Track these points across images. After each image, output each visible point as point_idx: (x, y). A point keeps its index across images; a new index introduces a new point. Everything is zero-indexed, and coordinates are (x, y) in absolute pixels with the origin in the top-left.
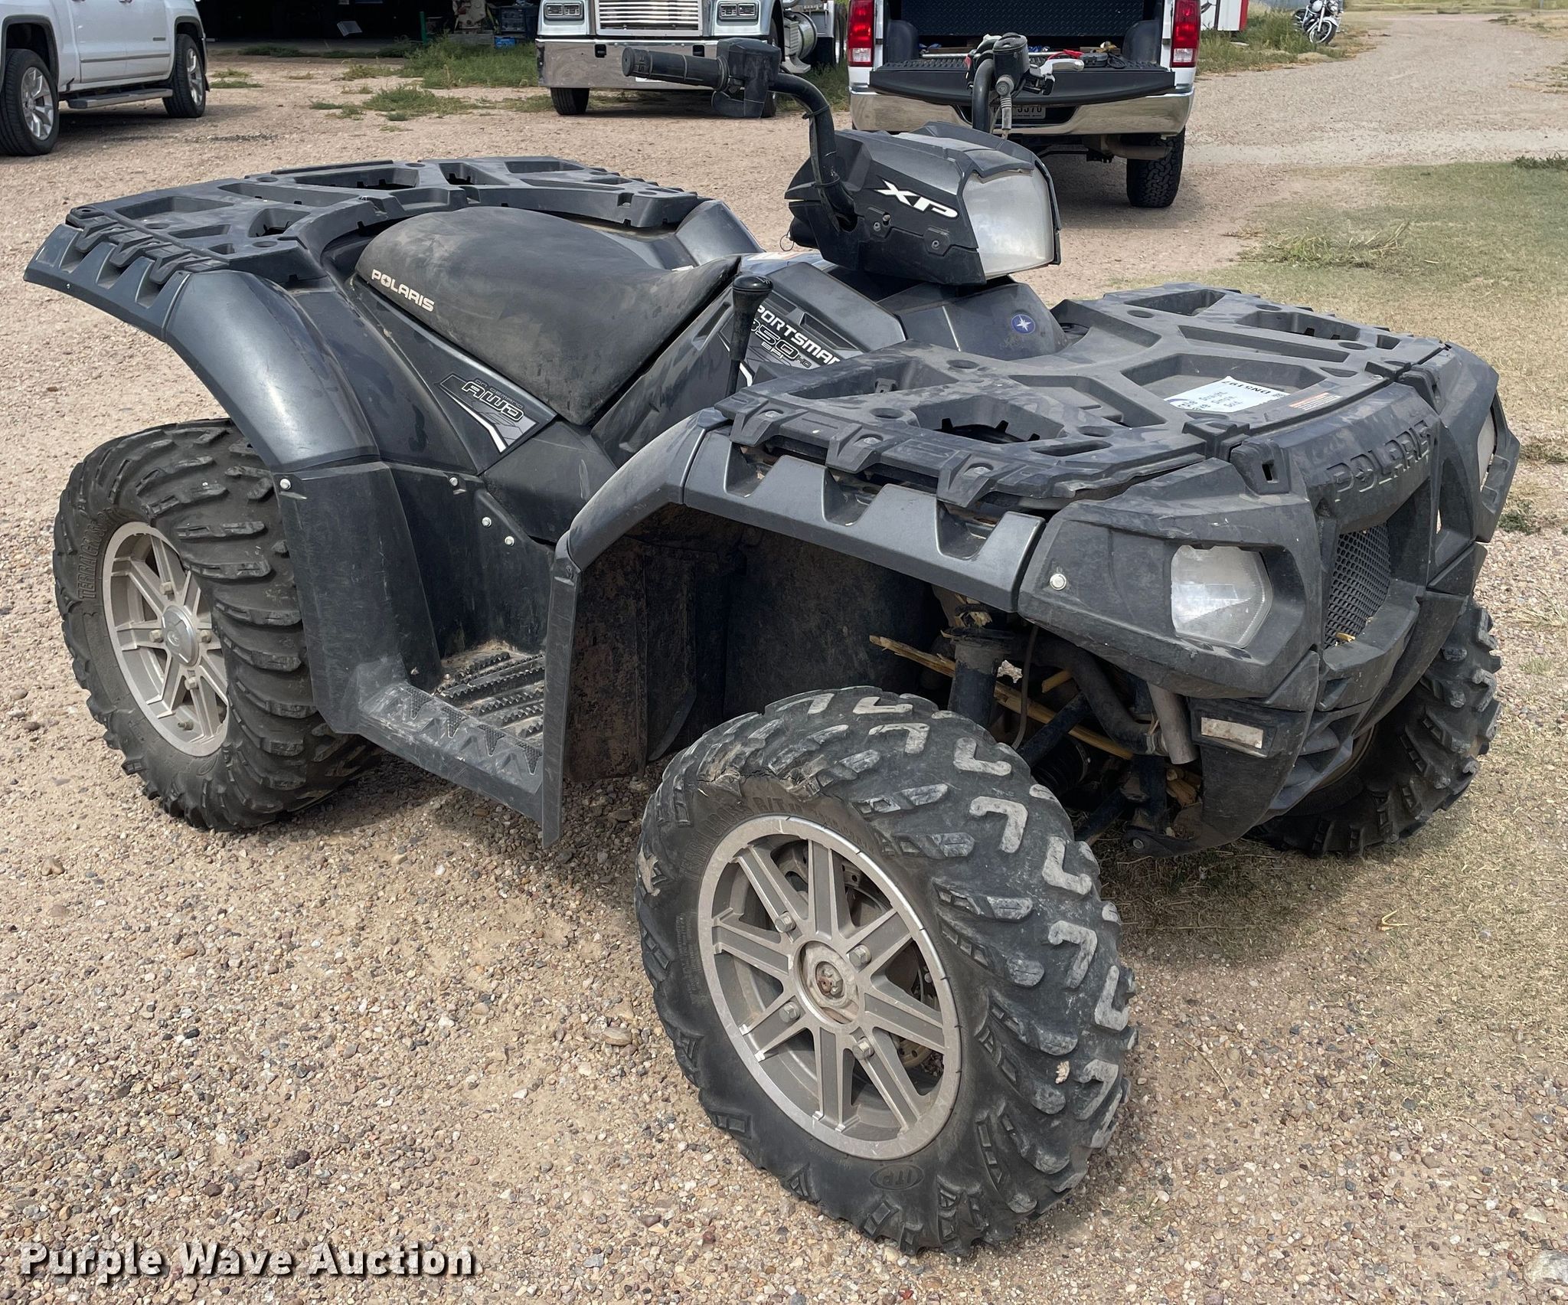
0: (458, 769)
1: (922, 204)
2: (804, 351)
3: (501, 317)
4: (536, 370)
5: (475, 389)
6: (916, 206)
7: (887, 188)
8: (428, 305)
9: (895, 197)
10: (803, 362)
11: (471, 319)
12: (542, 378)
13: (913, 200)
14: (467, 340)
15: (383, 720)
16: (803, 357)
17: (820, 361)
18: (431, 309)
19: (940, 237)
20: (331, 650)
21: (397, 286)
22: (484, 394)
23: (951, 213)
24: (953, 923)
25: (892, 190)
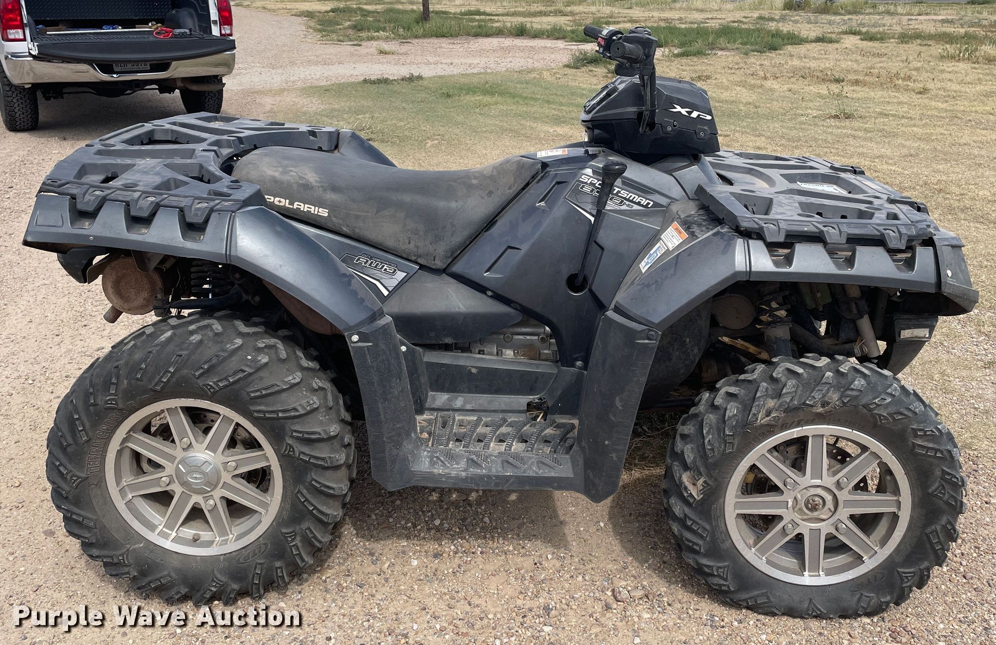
0: (508, 481)
1: (695, 114)
2: (628, 200)
3: (377, 212)
4: (407, 241)
5: (363, 260)
6: (692, 116)
7: (676, 108)
8: (324, 213)
9: (680, 112)
10: (628, 205)
11: (357, 217)
12: (412, 246)
13: (690, 113)
14: (357, 230)
15: (435, 471)
16: (627, 203)
17: (639, 204)
18: (326, 215)
19: (704, 131)
20: (390, 438)
21: (292, 203)
22: (369, 262)
23: (709, 117)
24: (922, 444)
25: (678, 109)
